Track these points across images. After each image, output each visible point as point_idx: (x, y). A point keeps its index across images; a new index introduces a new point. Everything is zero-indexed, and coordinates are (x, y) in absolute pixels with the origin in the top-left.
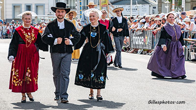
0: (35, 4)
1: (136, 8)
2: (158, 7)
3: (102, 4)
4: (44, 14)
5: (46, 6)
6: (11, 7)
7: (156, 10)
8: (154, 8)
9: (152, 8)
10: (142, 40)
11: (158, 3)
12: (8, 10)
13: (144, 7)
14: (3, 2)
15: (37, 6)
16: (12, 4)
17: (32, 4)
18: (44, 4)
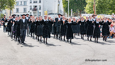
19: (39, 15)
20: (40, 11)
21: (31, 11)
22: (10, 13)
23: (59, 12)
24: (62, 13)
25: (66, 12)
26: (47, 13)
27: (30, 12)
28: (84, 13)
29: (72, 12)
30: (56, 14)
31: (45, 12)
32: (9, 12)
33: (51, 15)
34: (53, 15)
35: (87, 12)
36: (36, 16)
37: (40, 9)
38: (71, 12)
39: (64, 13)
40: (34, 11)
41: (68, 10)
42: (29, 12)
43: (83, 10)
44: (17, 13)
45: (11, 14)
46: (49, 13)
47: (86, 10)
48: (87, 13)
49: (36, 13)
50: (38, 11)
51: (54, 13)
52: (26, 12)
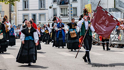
0: (39, 14)
4: (45, 21)
5: (47, 15)
6: (22, 16)
9: (122, 14)
10: (117, 37)
12: (19, 18)
14: (16, 13)
15: (40, 15)
16: (23, 14)
17: (36, 14)
18: (45, 13)
19: (73, 13)
20: (74, 5)
21: (55, 5)
22: (11, 11)
23: (117, 7)
24: (123, 9)
26: (91, 9)
27: (53, 7)
31: (86, 6)
32: (9, 10)
36: (67, 15)
42: (50, 8)
44: (24, 10)
45: (12, 13)
49: (66, 8)
50: (71, 5)
51: (107, 9)
52: (44, 7)
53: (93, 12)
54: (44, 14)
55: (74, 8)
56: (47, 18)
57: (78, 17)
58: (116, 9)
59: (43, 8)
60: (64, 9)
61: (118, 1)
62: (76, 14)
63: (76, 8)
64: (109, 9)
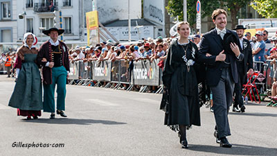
1: (137, 30)
2: (166, 28)
3: (90, 26)
4: (12, 41)
5: (14, 31)
7: (163, 33)
8: (161, 30)
9: (157, 30)
10: (146, 73)
11: (166, 23)
13: (146, 29)
15: (2, 31)
18: (12, 28)
20: (66, 12)
21: (30, 13)
23: (147, 16)
24: (157, 20)
25: (175, 16)
26: (98, 19)
27: (26, 17)
28: (251, 16)
29: (199, 15)
30: (133, 24)
31: (88, 14)
33: (115, 29)
34: (124, 29)
35: (260, 10)
37: (68, 4)
38: (195, 12)
39: (167, 17)
40: (41, 11)
41: (182, 7)
42: (21, 17)
43: (244, 5)
46: (105, 21)
47: (258, 6)
48: (260, 17)
49: (52, 19)
50: (60, 12)
51: (128, 20)
52: (9, 17)
53: (101, 25)
54: (9, 30)
55: (66, 18)
56: (15, 36)
57: (73, 35)
58: (145, 20)
59: (7, 18)
60: (48, 19)
61: (148, 7)
62: (70, 30)
63: (70, 18)
64: (131, 20)
